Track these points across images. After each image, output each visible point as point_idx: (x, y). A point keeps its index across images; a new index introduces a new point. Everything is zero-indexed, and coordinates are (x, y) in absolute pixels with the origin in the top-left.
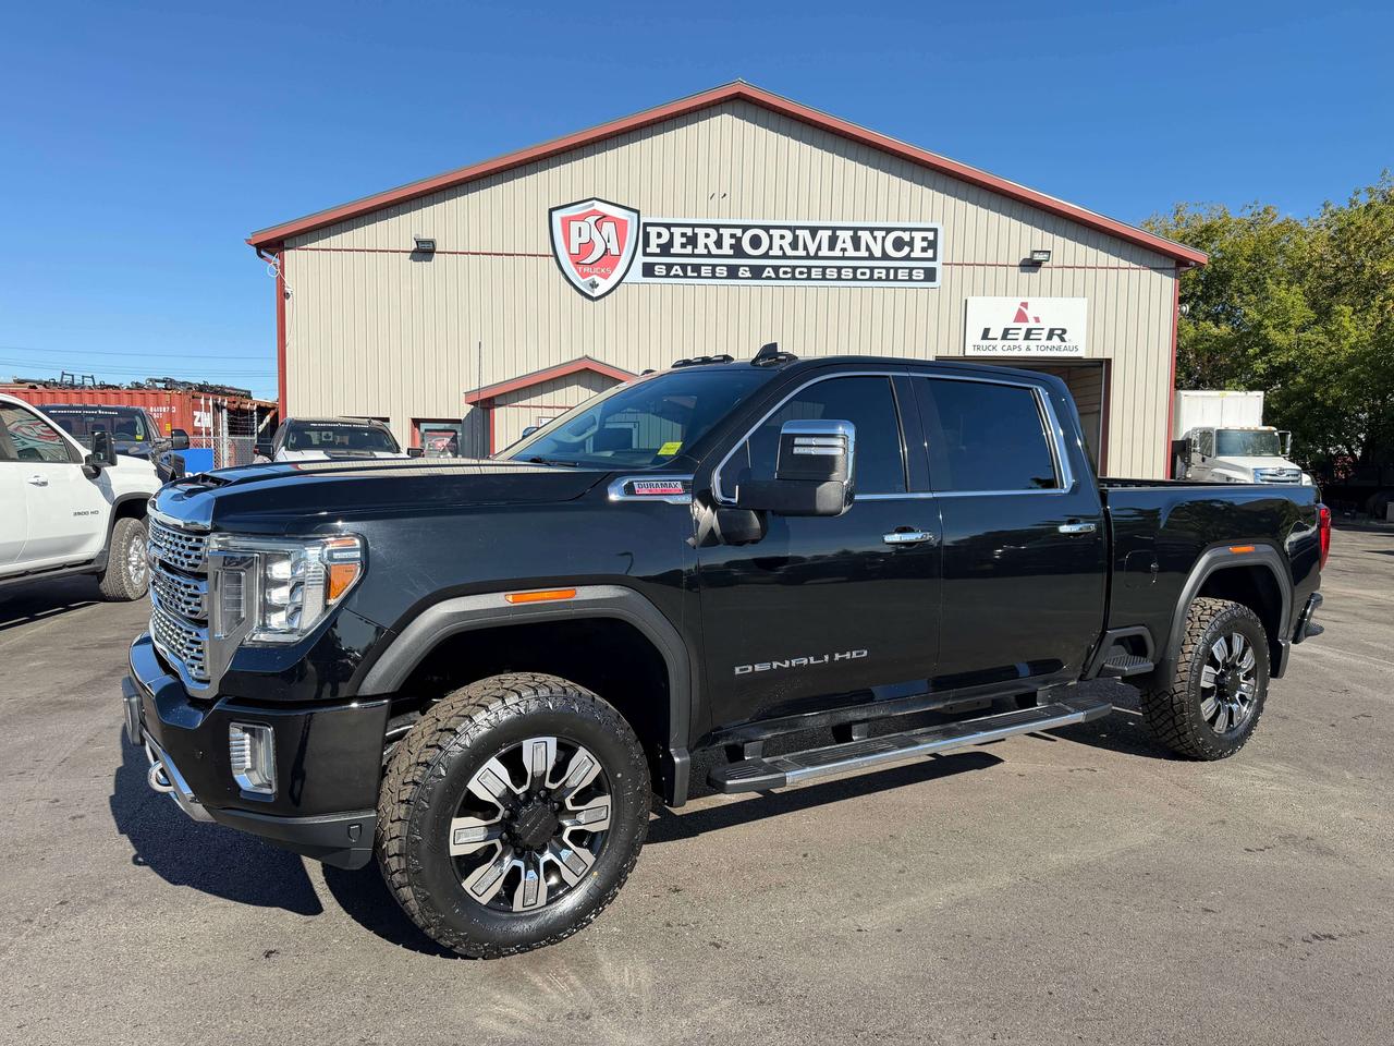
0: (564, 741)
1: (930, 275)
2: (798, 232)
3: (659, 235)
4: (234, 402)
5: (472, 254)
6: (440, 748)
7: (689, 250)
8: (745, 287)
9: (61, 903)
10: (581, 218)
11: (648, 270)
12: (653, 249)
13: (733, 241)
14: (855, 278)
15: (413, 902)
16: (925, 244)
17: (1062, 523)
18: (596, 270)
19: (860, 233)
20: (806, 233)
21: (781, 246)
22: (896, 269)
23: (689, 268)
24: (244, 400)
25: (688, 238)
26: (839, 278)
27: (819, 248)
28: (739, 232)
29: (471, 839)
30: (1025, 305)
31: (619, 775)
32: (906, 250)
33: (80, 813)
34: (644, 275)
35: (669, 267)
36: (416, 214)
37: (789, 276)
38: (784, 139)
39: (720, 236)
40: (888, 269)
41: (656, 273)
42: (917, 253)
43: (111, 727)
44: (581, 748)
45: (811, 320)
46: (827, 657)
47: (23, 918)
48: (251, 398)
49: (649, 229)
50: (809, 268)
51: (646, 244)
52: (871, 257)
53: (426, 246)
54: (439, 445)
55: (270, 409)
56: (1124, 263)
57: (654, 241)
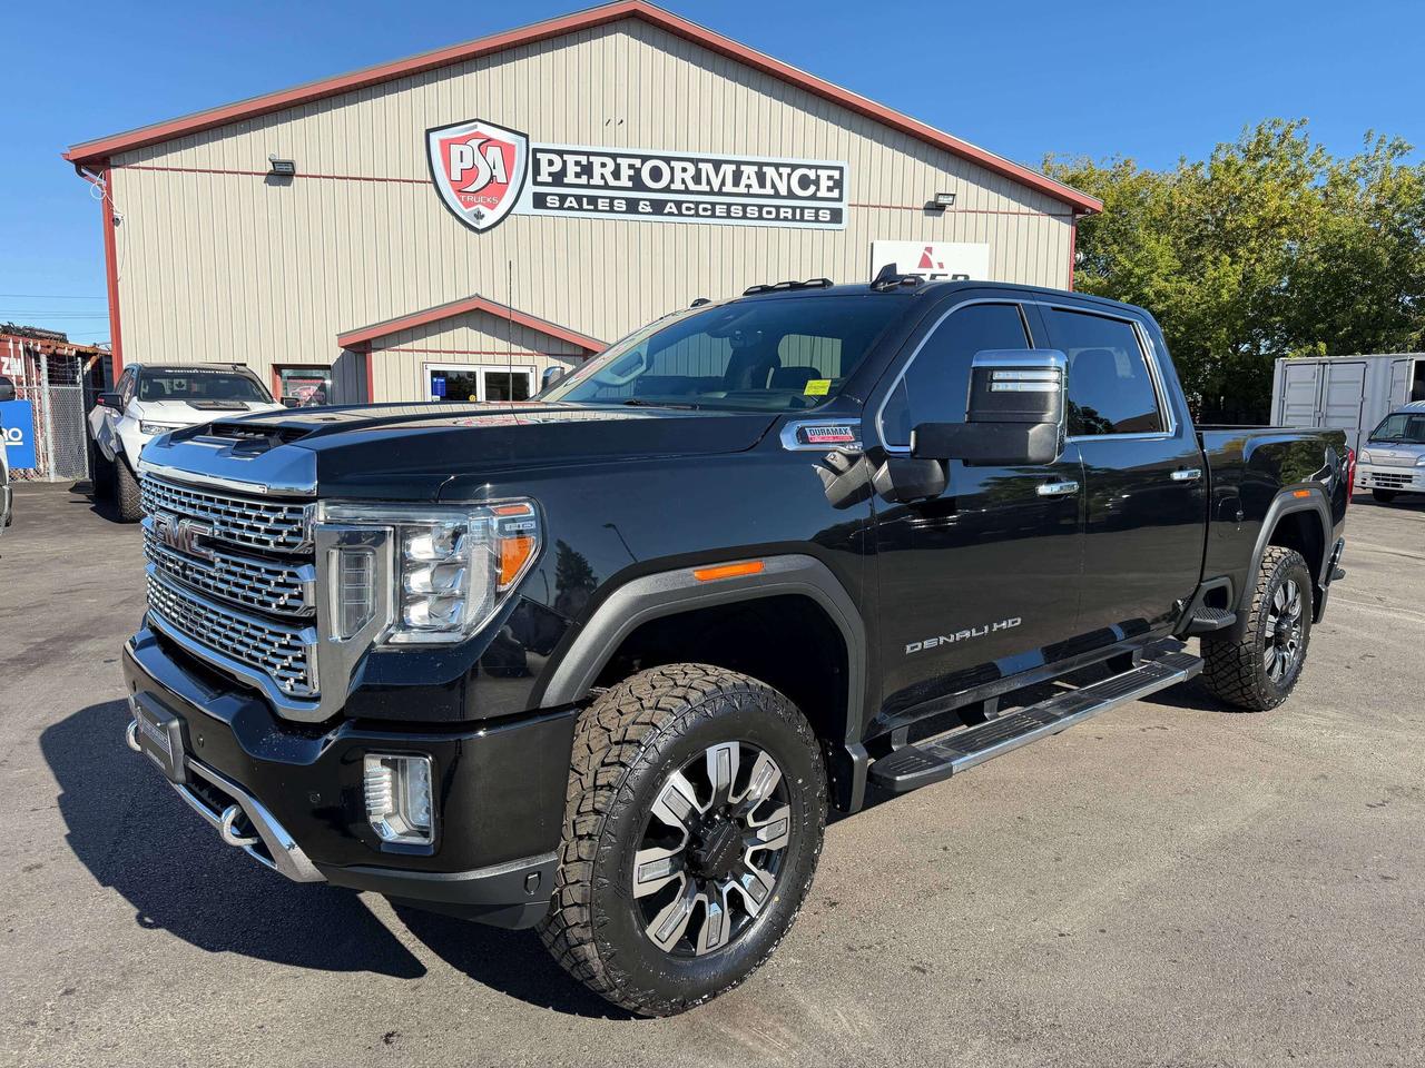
0: (746, 745)
1: (836, 216)
2: (701, 165)
3: (551, 163)
4: (49, 347)
5: (338, 178)
6: (623, 765)
7: (584, 180)
8: (645, 222)
9: (66, 993)
10: (464, 141)
11: (540, 201)
12: (544, 177)
13: (632, 172)
14: (760, 217)
15: (597, 961)
16: (831, 183)
17: (1174, 470)
18: (481, 199)
19: (765, 169)
20: (709, 167)
21: (683, 179)
22: (802, 209)
23: (585, 200)
24: (61, 345)
25: (582, 167)
26: (744, 217)
27: (723, 183)
28: (637, 163)
29: (657, 874)
30: (929, 250)
31: (800, 781)
32: (812, 188)
33: (34, 861)
34: (535, 207)
35: (563, 198)
36: (270, 131)
37: (692, 212)
38: (684, 64)
39: (618, 167)
40: (794, 209)
41: (548, 205)
42: (823, 193)
43: (23, 743)
44: (762, 753)
45: (716, 261)
46: (986, 628)
47: (23, 1020)
48: (67, 342)
49: (539, 155)
50: (713, 205)
51: (537, 171)
52: (777, 195)
53: (284, 169)
54: (305, 393)
55: (91, 355)
56: (1025, 209)
57: (545, 169)
